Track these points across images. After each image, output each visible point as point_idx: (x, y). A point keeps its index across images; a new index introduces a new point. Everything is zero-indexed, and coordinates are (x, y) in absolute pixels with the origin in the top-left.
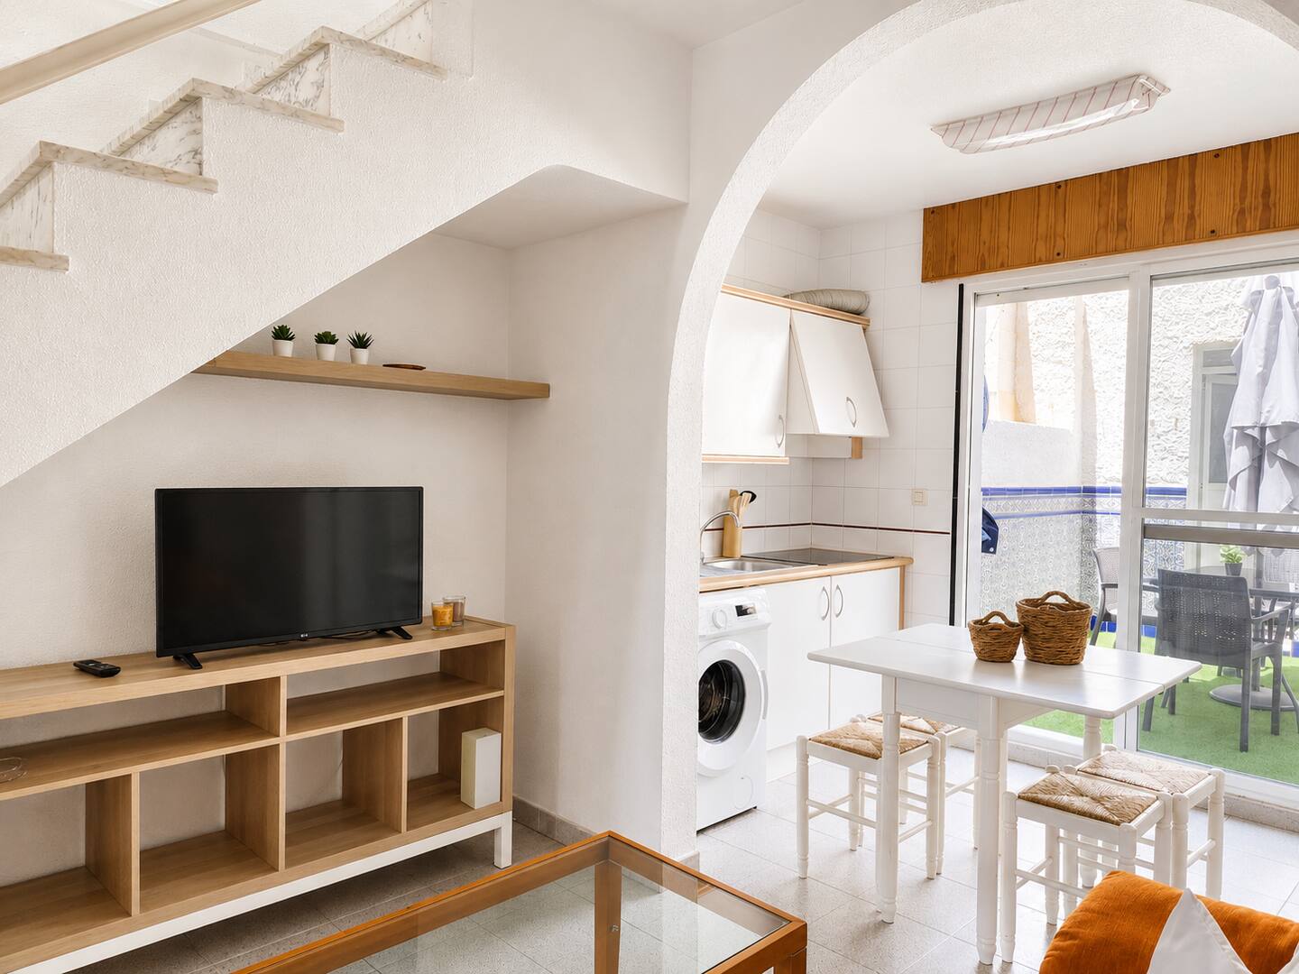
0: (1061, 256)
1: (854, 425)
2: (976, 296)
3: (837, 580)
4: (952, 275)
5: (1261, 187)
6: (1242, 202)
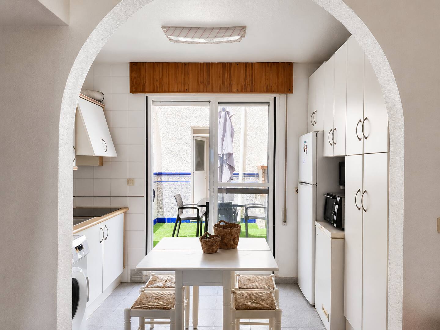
0: (187, 91)
1: (106, 151)
2: (153, 101)
3: (106, 223)
4: (143, 91)
5: (250, 78)
6: (245, 81)
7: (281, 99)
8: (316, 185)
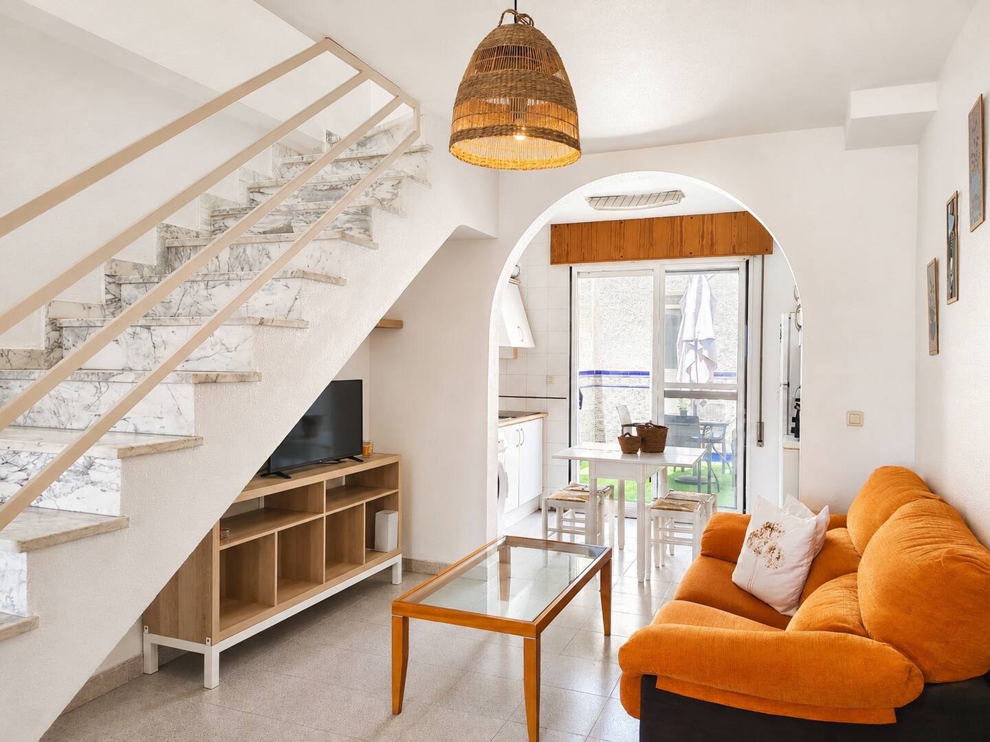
0: (623, 258)
1: (522, 341)
2: (578, 273)
3: (522, 426)
4: (567, 262)
5: (710, 236)
6: (702, 241)
7: (755, 262)
8: (788, 385)
